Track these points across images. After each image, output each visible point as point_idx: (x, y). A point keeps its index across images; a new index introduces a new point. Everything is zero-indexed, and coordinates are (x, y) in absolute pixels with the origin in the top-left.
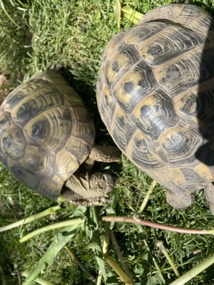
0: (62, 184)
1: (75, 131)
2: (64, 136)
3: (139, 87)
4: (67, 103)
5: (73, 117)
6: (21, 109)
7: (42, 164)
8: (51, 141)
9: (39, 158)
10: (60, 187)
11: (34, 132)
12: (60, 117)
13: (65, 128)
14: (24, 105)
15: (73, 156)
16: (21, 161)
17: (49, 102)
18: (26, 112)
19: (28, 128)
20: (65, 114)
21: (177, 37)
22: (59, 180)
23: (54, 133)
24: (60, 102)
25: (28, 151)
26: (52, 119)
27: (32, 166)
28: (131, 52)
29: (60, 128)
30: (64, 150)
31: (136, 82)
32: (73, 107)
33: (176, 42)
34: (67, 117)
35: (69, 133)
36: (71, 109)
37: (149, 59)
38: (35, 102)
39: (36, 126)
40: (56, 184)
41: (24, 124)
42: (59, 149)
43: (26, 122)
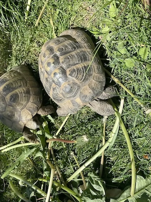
0: (24, 125)
1: (31, 100)
2: (26, 102)
3: (53, 65)
4: (28, 85)
5: (31, 93)
6: (5, 87)
7: (14, 115)
8: (19, 104)
9: (13, 112)
10: (23, 127)
11: (11, 99)
12: (24, 93)
13: (26, 98)
14: (7, 85)
15: (29, 112)
16: (3, 113)
17: (19, 85)
18: (7, 89)
19: (8, 97)
20: (27, 91)
21: (71, 45)
22: (22, 123)
23: (21, 100)
24: (25, 85)
25: (7, 109)
26: (20, 93)
27: (9, 116)
28: (51, 50)
29: (24, 98)
30: (25, 109)
31: (52, 63)
32: (31, 87)
33: (70, 47)
34: (28, 92)
35: (28, 101)
36: (31, 89)
37: (58, 53)
38: (12, 84)
39: (12, 96)
40: (21, 125)
41: (6, 95)
42: (23, 108)
43: (7, 94)
